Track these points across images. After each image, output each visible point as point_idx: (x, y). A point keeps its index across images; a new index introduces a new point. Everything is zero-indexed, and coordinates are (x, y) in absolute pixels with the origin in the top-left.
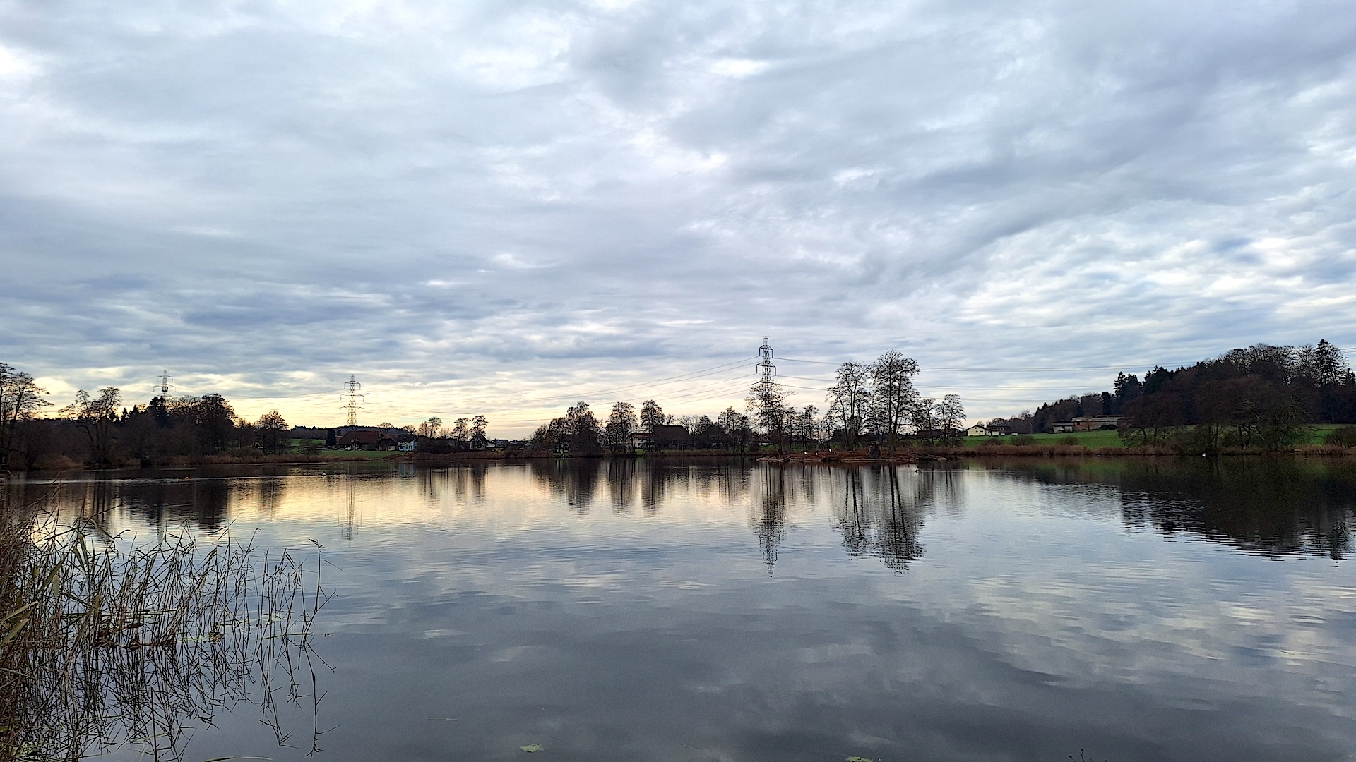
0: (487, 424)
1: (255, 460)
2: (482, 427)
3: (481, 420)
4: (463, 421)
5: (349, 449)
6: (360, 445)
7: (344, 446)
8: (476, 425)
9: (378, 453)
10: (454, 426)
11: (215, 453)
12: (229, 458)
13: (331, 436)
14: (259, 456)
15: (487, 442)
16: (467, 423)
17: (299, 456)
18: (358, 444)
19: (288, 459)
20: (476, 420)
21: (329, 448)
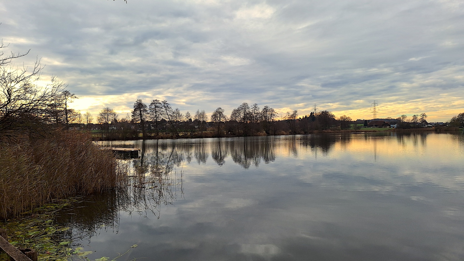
0: (427, 117)
1: (338, 131)
2: (424, 118)
3: (424, 115)
4: (416, 116)
5: (372, 127)
6: (376, 126)
7: (370, 126)
8: (422, 117)
9: (382, 129)
10: (412, 118)
11: (326, 129)
12: (330, 131)
13: (366, 123)
14: (339, 130)
15: (428, 124)
16: (418, 117)
17: (354, 130)
18: (375, 126)
19: (349, 131)
20: (422, 116)
21: (365, 127)
